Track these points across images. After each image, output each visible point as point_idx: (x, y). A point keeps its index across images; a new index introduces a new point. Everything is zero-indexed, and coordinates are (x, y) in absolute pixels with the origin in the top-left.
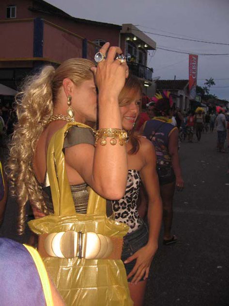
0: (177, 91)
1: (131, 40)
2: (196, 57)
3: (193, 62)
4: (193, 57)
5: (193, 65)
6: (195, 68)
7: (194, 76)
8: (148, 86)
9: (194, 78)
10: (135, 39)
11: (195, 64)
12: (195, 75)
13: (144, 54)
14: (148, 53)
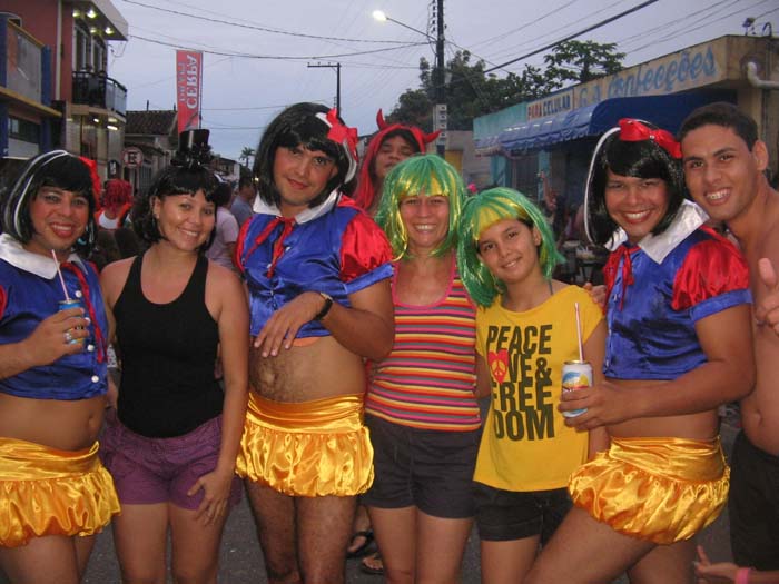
0: (153, 139)
1: (83, 18)
2: (199, 55)
3: (189, 69)
4: (189, 57)
5: (191, 76)
6: (195, 84)
7: (192, 103)
8: (116, 129)
9: (192, 107)
10: (92, 15)
11: (195, 73)
12: (196, 100)
13: (101, 49)
14: (109, 49)
